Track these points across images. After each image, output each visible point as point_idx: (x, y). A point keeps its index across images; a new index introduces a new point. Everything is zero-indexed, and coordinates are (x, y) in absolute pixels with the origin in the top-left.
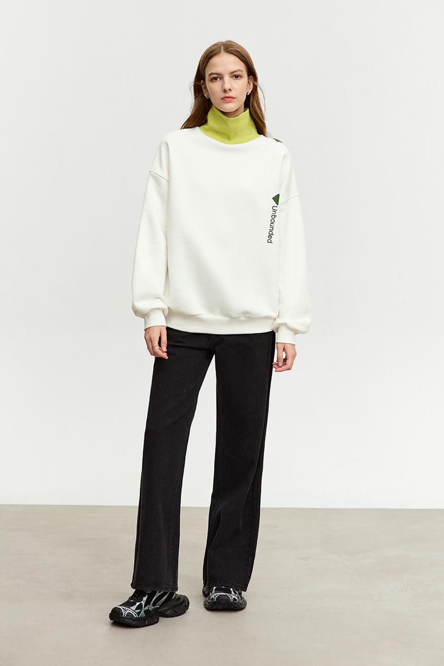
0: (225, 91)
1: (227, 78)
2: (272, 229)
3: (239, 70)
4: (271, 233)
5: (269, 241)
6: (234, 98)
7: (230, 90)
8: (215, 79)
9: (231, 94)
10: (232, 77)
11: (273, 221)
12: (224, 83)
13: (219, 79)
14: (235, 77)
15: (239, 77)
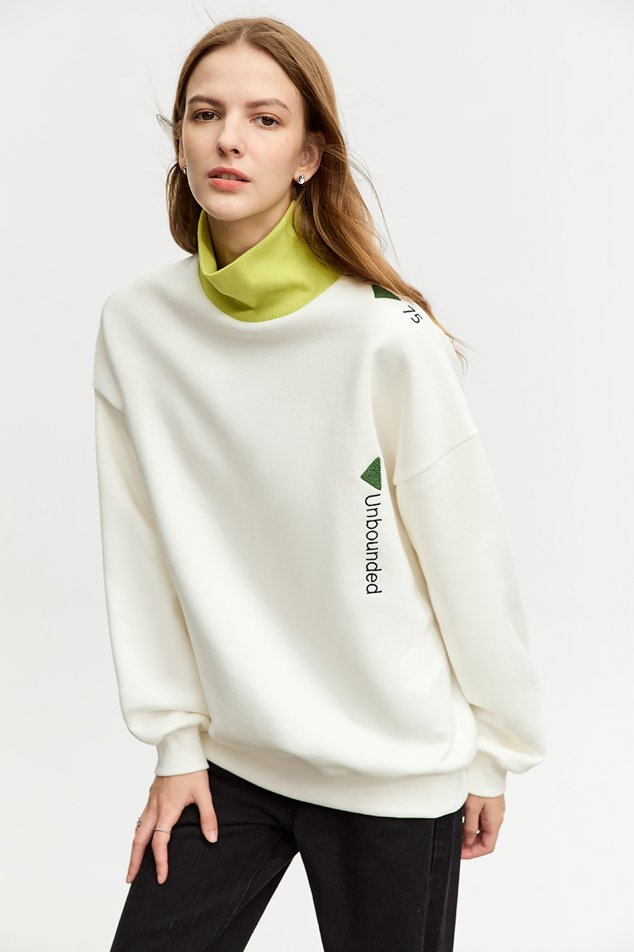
0: (222, 153)
1: (235, 117)
2: (374, 556)
3: (277, 102)
4: (372, 567)
5: (372, 589)
6: (244, 180)
7: (236, 151)
8: (206, 116)
9: (236, 165)
10: (253, 118)
11: (372, 535)
12: (223, 128)
13: (215, 117)
14: (260, 121)
15: (274, 123)
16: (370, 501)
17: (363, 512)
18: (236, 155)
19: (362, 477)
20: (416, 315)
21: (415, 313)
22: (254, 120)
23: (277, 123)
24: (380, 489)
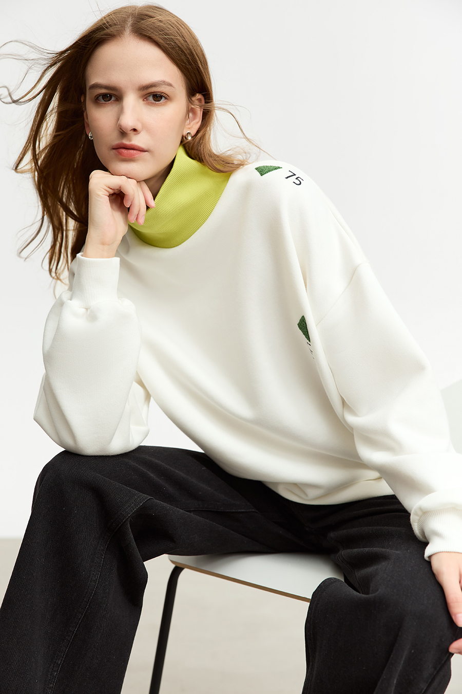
0: (123, 133)
1: (131, 101)
3: (165, 82)
6: (143, 151)
7: (135, 130)
8: (106, 99)
9: (135, 140)
10: (145, 97)
12: (121, 111)
13: (113, 99)
14: (151, 98)
15: (163, 98)
18: (135, 133)
22: (146, 98)
23: (166, 98)
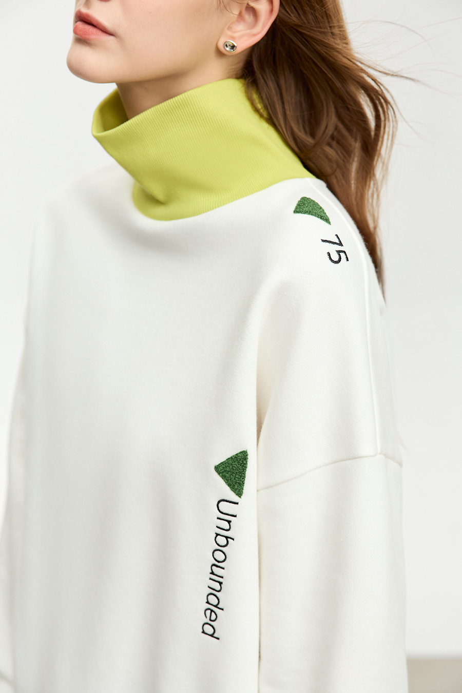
11: (219, 556)
16: (224, 507)
17: (212, 521)
19: (217, 468)
20: (339, 252)
21: (340, 248)
24: (239, 494)
